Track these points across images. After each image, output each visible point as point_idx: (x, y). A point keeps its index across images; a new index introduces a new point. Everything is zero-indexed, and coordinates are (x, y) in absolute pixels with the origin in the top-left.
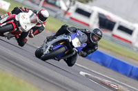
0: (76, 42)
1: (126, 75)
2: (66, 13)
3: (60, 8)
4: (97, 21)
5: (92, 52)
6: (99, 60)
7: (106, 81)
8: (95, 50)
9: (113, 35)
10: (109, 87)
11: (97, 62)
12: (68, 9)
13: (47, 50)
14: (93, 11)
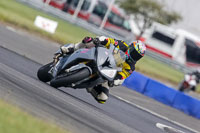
2: (139, 38)
3: (130, 30)
4: (184, 50)
12: (142, 33)
14: (177, 36)
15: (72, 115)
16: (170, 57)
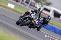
5: (47, 25)
6: (53, 30)
9: (60, 20)
11: (53, 31)
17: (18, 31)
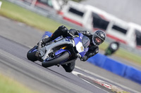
0: (79, 47)
1: (120, 74)
2: (59, 12)
3: (52, 7)
4: (91, 20)
7: (99, 81)
8: (96, 53)
10: (102, 86)
12: (61, 8)
13: (47, 55)
15: (13, 66)
16: (81, 25)
17: (10, 63)
